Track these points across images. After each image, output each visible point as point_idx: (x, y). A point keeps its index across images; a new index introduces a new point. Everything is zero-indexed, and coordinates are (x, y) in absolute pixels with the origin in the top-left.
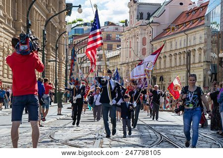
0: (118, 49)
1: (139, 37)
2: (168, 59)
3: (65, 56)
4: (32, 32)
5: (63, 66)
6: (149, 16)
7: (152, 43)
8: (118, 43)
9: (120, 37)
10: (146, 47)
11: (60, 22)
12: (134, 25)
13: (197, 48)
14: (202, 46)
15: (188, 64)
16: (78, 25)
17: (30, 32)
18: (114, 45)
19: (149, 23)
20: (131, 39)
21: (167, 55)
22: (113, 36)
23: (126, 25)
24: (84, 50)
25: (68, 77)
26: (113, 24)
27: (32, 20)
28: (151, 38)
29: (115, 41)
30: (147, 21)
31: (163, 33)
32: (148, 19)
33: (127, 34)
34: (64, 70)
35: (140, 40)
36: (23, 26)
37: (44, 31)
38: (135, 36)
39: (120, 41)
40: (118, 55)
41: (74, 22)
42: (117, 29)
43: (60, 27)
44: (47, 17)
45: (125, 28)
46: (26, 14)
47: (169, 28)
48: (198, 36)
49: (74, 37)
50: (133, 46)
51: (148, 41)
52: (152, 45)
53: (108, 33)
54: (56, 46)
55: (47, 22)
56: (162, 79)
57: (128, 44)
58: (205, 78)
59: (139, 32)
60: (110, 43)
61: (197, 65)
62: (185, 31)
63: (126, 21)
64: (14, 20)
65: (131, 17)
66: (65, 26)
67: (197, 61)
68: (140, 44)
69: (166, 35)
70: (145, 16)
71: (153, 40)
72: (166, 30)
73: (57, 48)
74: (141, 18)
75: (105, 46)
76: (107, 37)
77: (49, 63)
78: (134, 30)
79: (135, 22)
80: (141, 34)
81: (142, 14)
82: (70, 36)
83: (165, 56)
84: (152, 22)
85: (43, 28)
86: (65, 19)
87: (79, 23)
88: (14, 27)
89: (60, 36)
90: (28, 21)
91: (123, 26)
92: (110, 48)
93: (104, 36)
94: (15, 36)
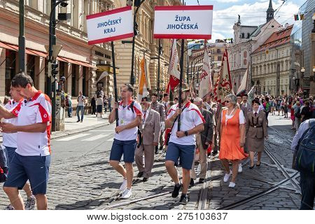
1: (242, 52)
2: (263, 68)
6: (249, 36)
7: (251, 56)
10: (246, 58)
12: (238, 43)
13: (284, 60)
14: (288, 58)
15: (278, 72)
19: (249, 41)
20: (235, 53)
21: (263, 65)
23: (232, 42)
26: (221, 41)
27: (162, 44)
28: (250, 52)
30: (247, 40)
31: (259, 49)
32: (248, 37)
33: (232, 49)
35: (242, 54)
36: (157, 48)
38: (238, 50)
42: (225, 45)
45: (231, 44)
47: (264, 45)
48: (285, 51)
51: (248, 54)
53: (218, 48)
56: (258, 83)
58: (290, 82)
60: (220, 55)
61: (284, 73)
62: (276, 47)
63: (232, 39)
65: (235, 36)
67: (285, 69)
68: (241, 57)
69: (261, 50)
70: (246, 36)
71: (252, 54)
72: (261, 46)
74: (243, 37)
75: (216, 58)
78: (238, 46)
79: (239, 41)
80: (243, 49)
81: (243, 34)
83: (261, 66)
84: (251, 40)
90: (160, 44)
93: (216, 50)
94: (151, 55)
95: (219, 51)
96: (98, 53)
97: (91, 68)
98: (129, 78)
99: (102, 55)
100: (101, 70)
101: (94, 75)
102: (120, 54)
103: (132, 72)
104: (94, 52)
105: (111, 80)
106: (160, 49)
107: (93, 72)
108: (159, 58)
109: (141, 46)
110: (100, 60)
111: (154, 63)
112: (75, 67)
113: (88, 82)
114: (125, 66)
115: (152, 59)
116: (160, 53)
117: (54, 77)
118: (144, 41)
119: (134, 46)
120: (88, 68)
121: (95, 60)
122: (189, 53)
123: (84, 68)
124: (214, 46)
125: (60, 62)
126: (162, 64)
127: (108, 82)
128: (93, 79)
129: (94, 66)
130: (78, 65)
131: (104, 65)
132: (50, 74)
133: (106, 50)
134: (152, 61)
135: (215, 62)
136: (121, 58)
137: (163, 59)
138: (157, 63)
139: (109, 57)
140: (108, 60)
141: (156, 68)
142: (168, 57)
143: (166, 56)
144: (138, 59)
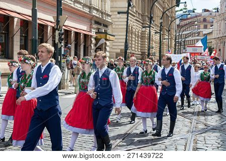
0: (211, 28)
3: (175, 34)
5: (173, 41)
8: (212, 24)
9: (213, 20)
11: (172, 12)
12: (223, 12)
20: (220, 21)
22: (208, 19)
25: (177, 47)
26: (208, 11)
27: (153, 14)
29: (209, 22)
33: (218, 18)
34: (173, 43)
36: (148, 17)
38: (223, 19)
39: (212, 22)
40: (211, 32)
41: (181, 10)
42: (211, 14)
43: (172, 15)
44: (163, 10)
45: (217, 13)
49: (181, 20)
50: (222, 26)
57: (219, 24)
60: (206, 24)
64: (142, 13)
65: (221, 6)
66: (175, 14)
73: (169, 30)
75: (202, 26)
77: (164, 41)
78: (223, 15)
86: (175, 9)
88: (142, 18)
89: (171, 22)
90: (151, 15)
91: (216, 11)
92: (206, 27)
93: (202, 19)
94: (142, 24)
95: (205, 20)
96: (97, 23)
97: (91, 36)
98: (123, 44)
99: (100, 24)
100: (99, 38)
101: (94, 41)
102: (116, 23)
103: (126, 39)
104: (93, 22)
105: (108, 46)
106: (151, 18)
107: (92, 39)
108: (150, 27)
109: (134, 16)
110: (98, 29)
111: (145, 31)
112: (77, 34)
113: (88, 47)
114: (120, 34)
115: (143, 27)
116: (151, 22)
117: (61, 43)
118: (136, 11)
119: (128, 16)
120: (88, 35)
121: (94, 29)
122: (178, 22)
123: (85, 36)
124: (200, 15)
125: (65, 30)
126: (153, 32)
127: (105, 48)
128: (92, 45)
129: (93, 33)
130: (80, 33)
131: (102, 33)
132: (57, 41)
133: (104, 20)
134: (144, 29)
135: (201, 30)
136: (117, 27)
137: (153, 28)
138: (148, 31)
139: (106, 26)
140: (106, 29)
141: (147, 35)
142: (158, 26)
143: (156, 25)
144: (132, 28)
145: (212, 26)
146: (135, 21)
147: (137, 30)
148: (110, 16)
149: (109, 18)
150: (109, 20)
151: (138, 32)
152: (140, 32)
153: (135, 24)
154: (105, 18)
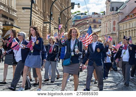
0: (100, 28)
1: (112, 21)
2: (128, 33)
4: (53, 19)
6: (117, 9)
7: (119, 24)
8: (100, 24)
9: (101, 21)
10: (115, 26)
11: (68, 13)
12: (108, 14)
16: (77, 15)
17: (52, 19)
18: (98, 25)
19: (117, 13)
20: (107, 22)
21: (127, 31)
22: (97, 20)
23: (104, 14)
24: (81, 28)
26: (97, 14)
27: (53, 12)
28: (118, 21)
29: (98, 23)
30: (116, 12)
31: (125, 19)
32: (117, 10)
33: (105, 19)
35: (112, 23)
36: (48, 15)
37: (59, 18)
38: (109, 20)
39: (100, 23)
40: (100, 31)
41: (75, 13)
42: (99, 16)
43: (68, 16)
44: (61, 10)
45: (104, 16)
46: (50, 9)
49: (75, 21)
50: (108, 26)
51: (116, 23)
52: (119, 25)
53: (94, 19)
54: (66, 26)
55: (61, 13)
57: (105, 25)
59: (112, 18)
60: (95, 24)
63: (104, 12)
64: (44, 12)
65: (107, 10)
66: (70, 15)
68: (112, 25)
69: (126, 20)
70: (115, 9)
71: (119, 22)
72: (127, 16)
73: (66, 27)
74: (113, 10)
75: (92, 26)
76: (94, 21)
78: (109, 17)
79: (110, 13)
80: (113, 19)
81: (113, 8)
82: (73, 20)
83: (126, 32)
84: (119, 12)
85: (59, 16)
86: (70, 11)
87: (78, 13)
88: (44, 16)
89: (68, 20)
90: (51, 13)
91: (103, 15)
92: (95, 27)
93: (92, 20)
94: (44, 21)
96: (4, 16)
99: (7, 18)
102: (21, 19)
104: (1, 15)
106: (51, 16)
108: (50, 23)
109: (37, 13)
115: (45, 23)
118: (39, 10)
119: (31, 13)
121: (2, 21)
124: (91, 17)
126: (52, 28)
129: (1, 25)
131: (9, 25)
133: (10, 14)
134: (45, 25)
136: (22, 22)
137: (53, 25)
138: (48, 27)
139: (12, 20)
140: (12, 22)
141: (47, 31)
142: (56, 23)
143: (55, 22)
144: (35, 23)
145: (100, 26)
146: (37, 18)
147: (39, 26)
148: (16, 11)
149: (14, 13)
150: (14, 15)
151: (40, 28)
152: (42, 27)
153: (37, 20)
154: (11, 13)
